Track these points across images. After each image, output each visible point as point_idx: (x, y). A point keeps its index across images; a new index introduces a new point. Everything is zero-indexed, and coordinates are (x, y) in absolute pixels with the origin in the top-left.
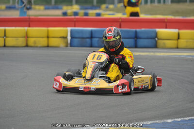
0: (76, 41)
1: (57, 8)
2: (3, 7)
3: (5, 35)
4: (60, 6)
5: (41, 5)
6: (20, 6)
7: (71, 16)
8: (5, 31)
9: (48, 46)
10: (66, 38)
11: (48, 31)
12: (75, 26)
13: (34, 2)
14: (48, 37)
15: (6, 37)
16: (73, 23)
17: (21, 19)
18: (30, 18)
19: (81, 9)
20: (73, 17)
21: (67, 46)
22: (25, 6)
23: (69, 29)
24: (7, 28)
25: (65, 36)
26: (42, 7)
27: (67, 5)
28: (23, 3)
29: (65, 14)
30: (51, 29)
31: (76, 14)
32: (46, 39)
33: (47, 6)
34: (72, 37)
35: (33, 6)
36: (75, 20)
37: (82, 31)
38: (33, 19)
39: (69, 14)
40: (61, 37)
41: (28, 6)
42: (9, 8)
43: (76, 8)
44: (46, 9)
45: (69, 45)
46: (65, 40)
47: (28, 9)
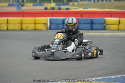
0: (53, 26)
1: (41, 5)
2: (7, 4)
3: (7, 23)
4: (43, 4)
5: (31, 3)
6: (17, 4)
7: (50, 10)
8: (7, 20)
9: (35, 30)
10: (46, 24)
11: (35, 20)
12: (52, 17)
13: (26, 1)
14: (35, 24)
15: (8, 24)
16: (51, 15)
17: (18, 12)
18: (23, 12)
19: (56, 5)
20: (51, 11)
21: (47, 29)
22: (20, 4)
23: (49, 18)
24: (9, 18)
25: (46, 23)
26: (31, 5)
27: (47, 3)
28: (19, 2)
29: (46, 9)
30: (37, 18)
31: (53, 8)
32: (34, 25)
33: (35, 4)
34: (51, 24)
35: (25, 4)
36: (52, 12)
37: (57, 20)
38: (25, 12)
39: (48, 9)
40: (43, 24)
41: (22, 4)
42: (10, 5)
43: (53, 5)
44: (34, 5)
45: (49, 29)
46: (46, 25)
47: (22, 6)
